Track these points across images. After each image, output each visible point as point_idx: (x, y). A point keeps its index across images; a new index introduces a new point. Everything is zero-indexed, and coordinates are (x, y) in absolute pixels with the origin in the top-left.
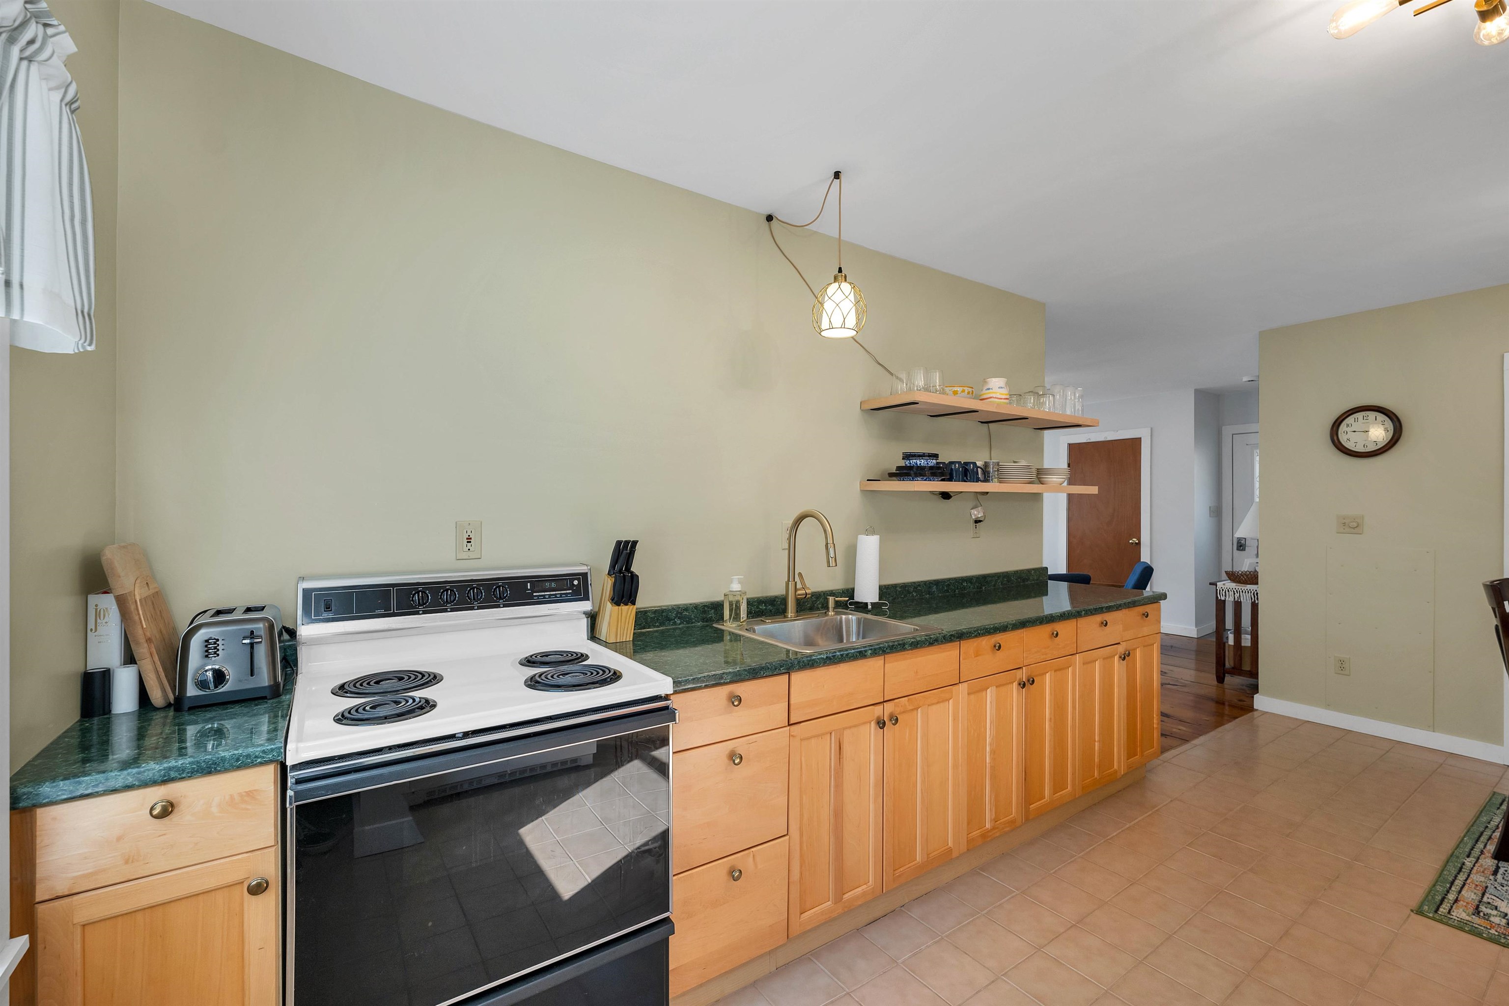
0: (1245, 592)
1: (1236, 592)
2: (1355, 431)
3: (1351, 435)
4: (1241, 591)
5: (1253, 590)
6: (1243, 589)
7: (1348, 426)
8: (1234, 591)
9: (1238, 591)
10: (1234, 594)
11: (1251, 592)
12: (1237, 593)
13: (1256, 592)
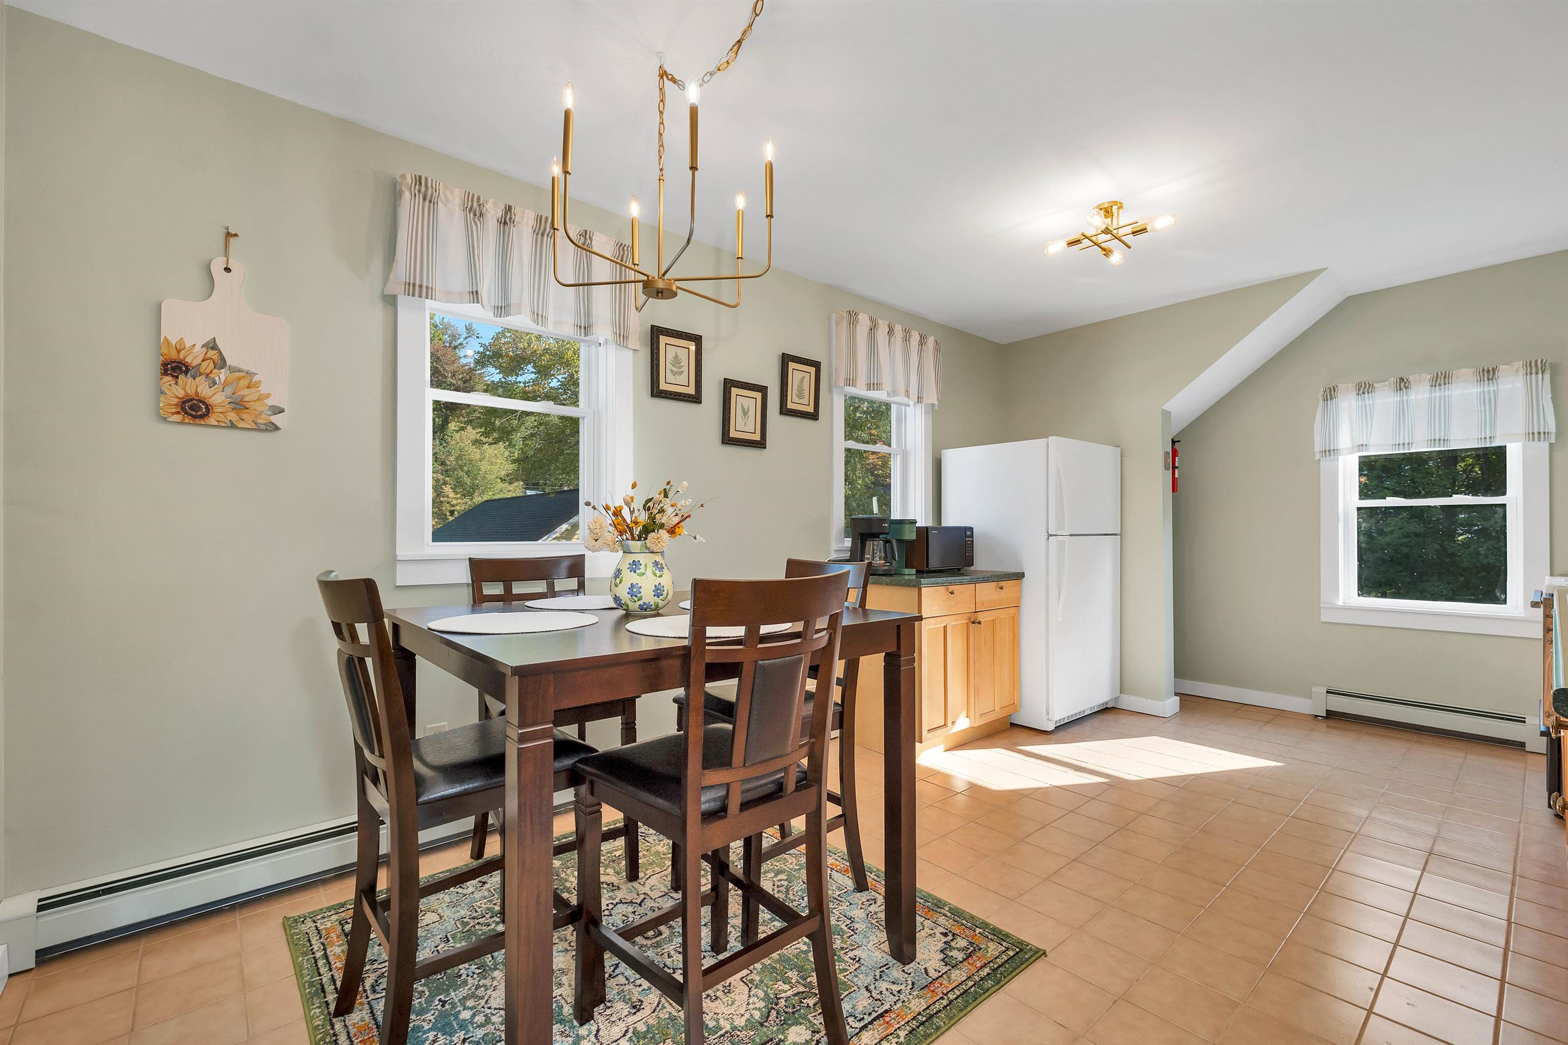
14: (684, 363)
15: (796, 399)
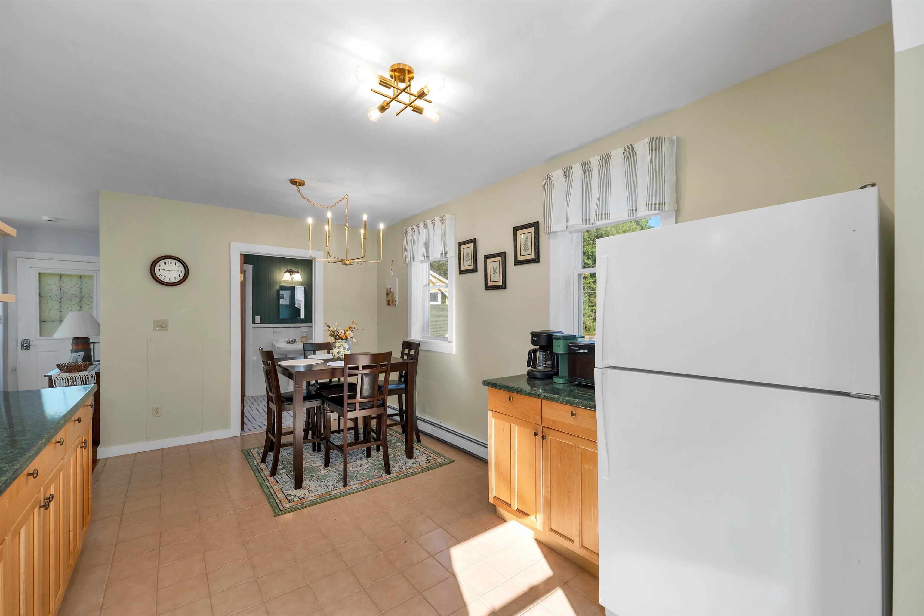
0: (78, 378)
1: (69, 379)
2: (164, 270)
3: (162, 272)
4: (74, 377)
5: (84, 375)
6: (76, 376)
7: (160, 266)
8: (68, 379)
9: (72, 378)
10: (68, 381)
11: (83, 377)
12: (71, 379)
13: (87, 377)
14: (470, 255)
15: (523, 253)
